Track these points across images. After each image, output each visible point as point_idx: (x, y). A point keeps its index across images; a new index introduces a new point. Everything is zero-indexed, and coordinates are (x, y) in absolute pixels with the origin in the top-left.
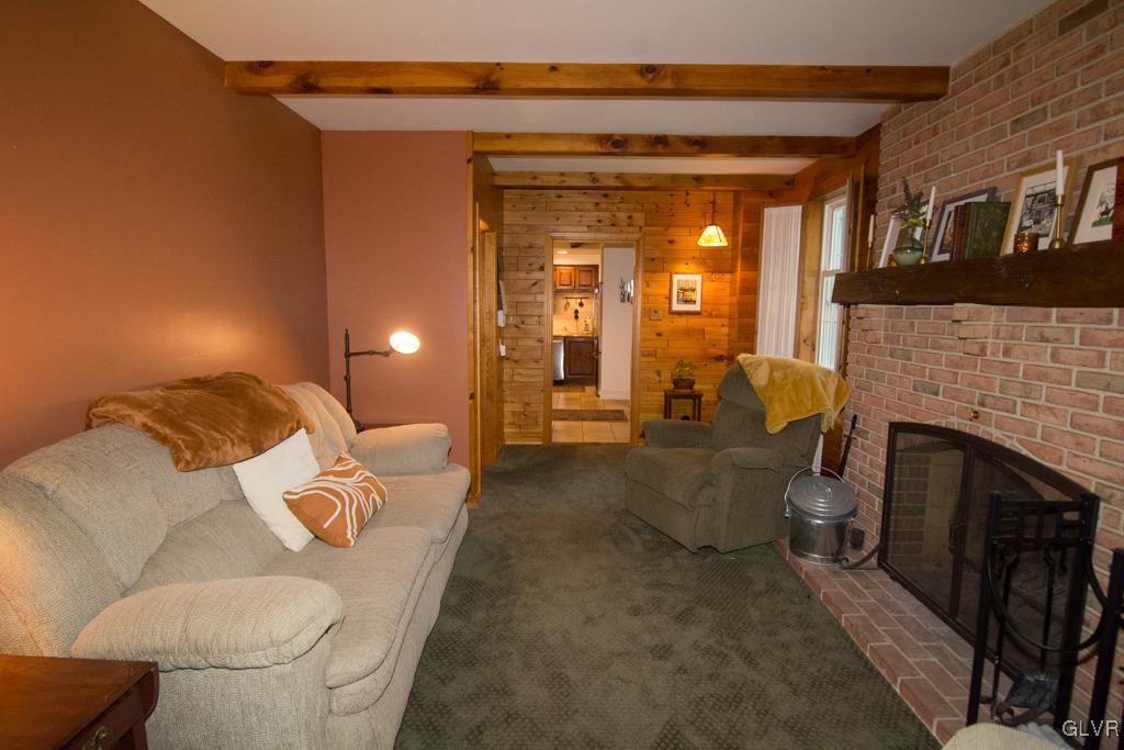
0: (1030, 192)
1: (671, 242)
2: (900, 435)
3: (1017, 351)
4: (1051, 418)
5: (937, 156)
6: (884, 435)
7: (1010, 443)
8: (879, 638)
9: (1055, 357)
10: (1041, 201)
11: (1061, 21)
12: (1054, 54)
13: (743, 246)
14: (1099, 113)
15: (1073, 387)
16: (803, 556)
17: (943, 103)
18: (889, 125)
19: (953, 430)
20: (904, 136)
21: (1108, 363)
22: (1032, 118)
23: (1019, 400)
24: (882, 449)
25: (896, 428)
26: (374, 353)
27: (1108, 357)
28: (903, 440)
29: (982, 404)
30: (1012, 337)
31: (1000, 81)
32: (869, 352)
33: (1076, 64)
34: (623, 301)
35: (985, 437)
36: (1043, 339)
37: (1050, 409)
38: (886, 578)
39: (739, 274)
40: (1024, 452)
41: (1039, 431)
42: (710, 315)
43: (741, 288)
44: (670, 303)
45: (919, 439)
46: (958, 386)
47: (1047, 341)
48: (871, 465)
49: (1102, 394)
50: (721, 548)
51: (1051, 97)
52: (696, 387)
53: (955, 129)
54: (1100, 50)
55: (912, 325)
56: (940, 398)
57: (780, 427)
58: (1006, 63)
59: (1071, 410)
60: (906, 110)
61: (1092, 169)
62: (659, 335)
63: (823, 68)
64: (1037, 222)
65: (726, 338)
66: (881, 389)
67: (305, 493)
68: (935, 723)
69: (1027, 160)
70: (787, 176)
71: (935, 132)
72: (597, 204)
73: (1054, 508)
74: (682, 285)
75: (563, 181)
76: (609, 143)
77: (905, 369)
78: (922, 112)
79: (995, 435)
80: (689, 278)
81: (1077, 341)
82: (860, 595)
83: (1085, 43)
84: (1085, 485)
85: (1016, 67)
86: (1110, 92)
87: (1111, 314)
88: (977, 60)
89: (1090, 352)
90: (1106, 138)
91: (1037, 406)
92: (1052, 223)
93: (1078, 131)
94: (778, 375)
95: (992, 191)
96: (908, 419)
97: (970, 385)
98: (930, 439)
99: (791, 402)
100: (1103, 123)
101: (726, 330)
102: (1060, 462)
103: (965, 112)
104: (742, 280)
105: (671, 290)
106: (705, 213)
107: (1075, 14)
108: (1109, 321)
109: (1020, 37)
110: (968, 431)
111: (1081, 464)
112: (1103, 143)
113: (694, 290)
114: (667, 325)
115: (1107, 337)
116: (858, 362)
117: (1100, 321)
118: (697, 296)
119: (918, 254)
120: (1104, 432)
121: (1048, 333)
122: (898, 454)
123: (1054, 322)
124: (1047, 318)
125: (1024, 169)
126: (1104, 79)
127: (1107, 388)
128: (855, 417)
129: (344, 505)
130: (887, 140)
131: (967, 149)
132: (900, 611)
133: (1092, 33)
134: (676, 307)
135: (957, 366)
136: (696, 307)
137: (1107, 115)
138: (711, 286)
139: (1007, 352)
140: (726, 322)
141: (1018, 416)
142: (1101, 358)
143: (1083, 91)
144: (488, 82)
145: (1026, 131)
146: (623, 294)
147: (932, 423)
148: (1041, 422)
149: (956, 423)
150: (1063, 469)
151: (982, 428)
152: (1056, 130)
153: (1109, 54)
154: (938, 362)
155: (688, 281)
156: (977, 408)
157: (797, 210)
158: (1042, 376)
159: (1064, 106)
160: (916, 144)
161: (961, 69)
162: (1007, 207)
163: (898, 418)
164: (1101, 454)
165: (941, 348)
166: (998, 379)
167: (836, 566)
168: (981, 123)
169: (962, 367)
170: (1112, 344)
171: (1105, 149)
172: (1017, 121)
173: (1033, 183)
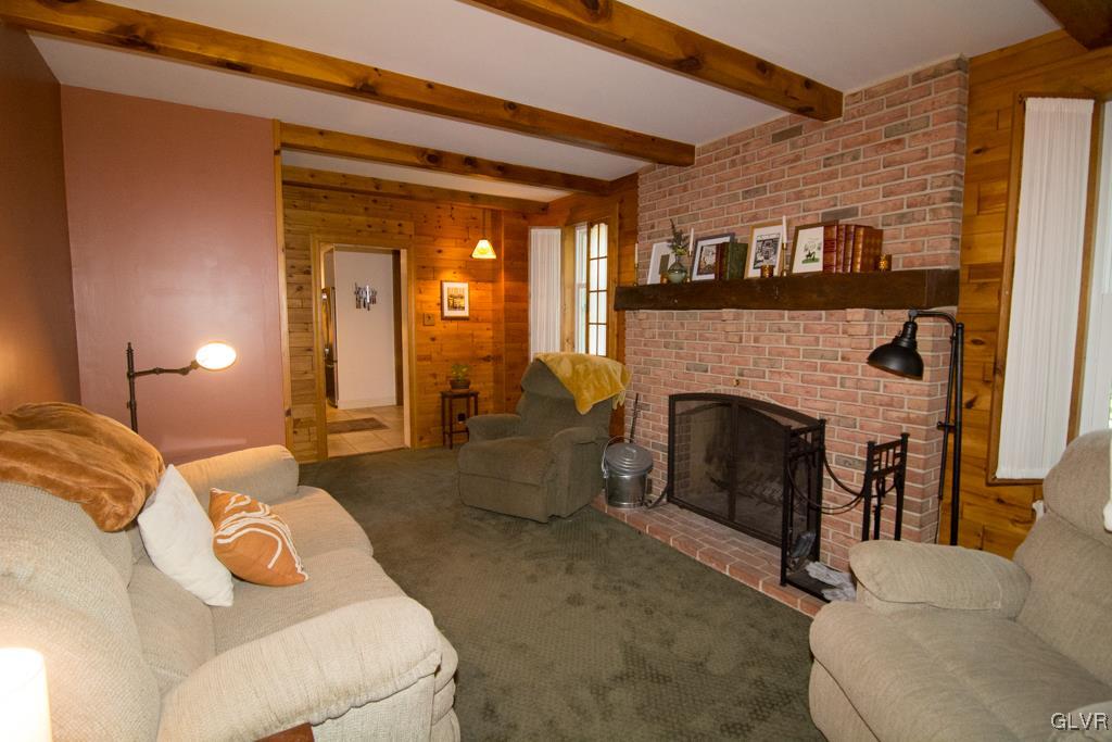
0: (759, 239)
1: (440, 251)
2: (678, 404)
3: (762, 339)
4: (789, 379)
5: (688, 206)
6: (665, 405)
7: (764, 397)
8: (701, 546)
9: (788, 342)
10: (768, 245)
11: (773, 135)
12: (771, 154)
13: (505, 259)
14: (799, 195)
15: (801, 359)
16: (620, 506)
17: (689, 170)
18: (646, 178)
19: (720, 395)
20: (659, 188)
21: (821, 343)
22: (757, 191)
23: (767, 370)
24: (662, 416)
25: (674, 399)
26: (161, 371)
27: (821, 340)
28: (680, 407)
29: (741, 375)
30: (759, 330)
31: (733, 163)
32: (645, 345)
33: (784, 163)
34: (358, 306)
35: (745, 396)
36: (780, 331)
37: (788, 373)
38: (677, 508)
39: (503, 284)
40: (773, 402)
41: (782, 389)
42: (477, 320)
43: (506, 296)
44: (442, 309)
45: (694, 404)
46: (723, 365)
47: (783, 332)
48: (653, 429)
49: (819, 361)
50: (564, 513)
51: (769, 181)
52: (471, 386)
53: (701, 189)
54: (798, 158)
55: (682, 324)
56: (709, 374)
57: (588, 410)
58: (737, 153)
59: (801, 372)
60: (660, 170)
61: (798, 229)
62: (433, 339)
63: (627, 132)
64: (767, 258)
65: (491, 340)
66: (660, 372)
67: (240, 534)
68: (761, 583)
69: (755, 217)
70: (544, 203)
71: (685, 189)
72: (366, 209)
73: (796, 433)
74: (451, 293)
75: (345, 184)
76: (425, 157)
77: (678, 356)
78: (674, 174)
79: (752, 394)
80: (457, 287)
81: (802, 331)
82: (669, 523)
83: (788, 152)
84: (813, 416)
85: (744, 157)
86: (805, 184)
87: (821, 315)
88: (715, 146)
89: (810, 337)
90: (804, 211)
91: (779, 373)
92: (776, 260)
93: (786, 204)
94: (580, 367)
95: (732, 235)
96: (684, 391)
97: (731, 363)
98: (703, 403)
99: (595, 387)
100: (801, 202)
101: (490, 333)
102: (796, 405)
103: (708, 180)
104: (507, 290)
105: (442, 297)
106: (468, 228)
107: (781, 133)
108: (820, 319)
109: (747, 138)
110: (732, 393)
111: (809, 404)
112: (802, 214)
113: (462, 297)
114: (439, 328)
115: (819, 328)
116: (635, 353)
117: (815, 319)
118: (465, 303)
119: (684, 274)
120: (823, 383)
121: (783, 327)
122: (677, 417)
123: (786, 320)
124: (782, 317)
125: (755, 223)
126: (802, 176)
127: (822, 357)
128: (637, 395)
129: (281, 537)
130: (644, 188)
131: (712, 205)
132: (699, 526)
133: (793, 146)
134: (448, 313)
135: (721, 351)
136: (465, 313)
137: (804, 197)
138: (475, 293)
139: (756, 340)
140: (490, 326)
141: (767, 380)
142: (817, 339)
143: (788, 181)
144: (366, 85)
145: (753, 199)
146: (358, 301)
147: (703, 391)
148: (782, 382)
149: (722, 389)
150: (799, 408)
151: (742, 390)
152: (773, 202)
153: (803, 161)
154: (706, 349)
155: (456, 289)
156: (737, 378)
157: (557, 232)
158: (781, 354)
159: (777, 188)
160: (670, 195)
161: (704, 150)
162: (746, 247)
163: (675, 391)
164: (821, 397)
165: (707, 339)
166: (751, 358)
167: (644, 508)
168: (720, 189)
169: (723, 352)
170: (823, 332)
171: (804, 217)
172: (747, 192)
173: (761, 233)
